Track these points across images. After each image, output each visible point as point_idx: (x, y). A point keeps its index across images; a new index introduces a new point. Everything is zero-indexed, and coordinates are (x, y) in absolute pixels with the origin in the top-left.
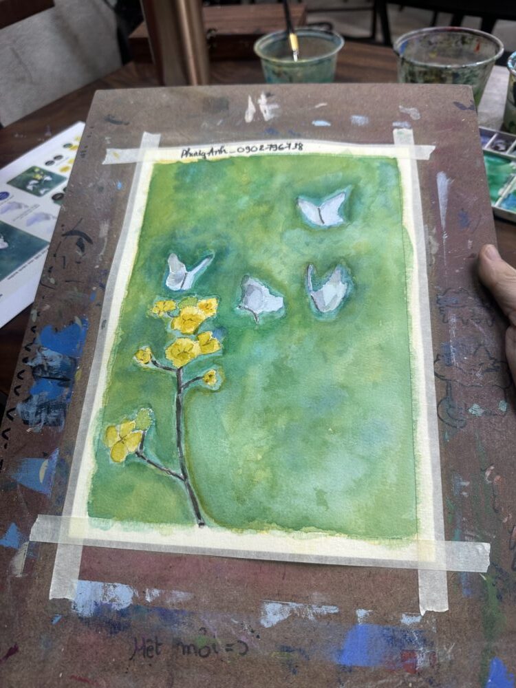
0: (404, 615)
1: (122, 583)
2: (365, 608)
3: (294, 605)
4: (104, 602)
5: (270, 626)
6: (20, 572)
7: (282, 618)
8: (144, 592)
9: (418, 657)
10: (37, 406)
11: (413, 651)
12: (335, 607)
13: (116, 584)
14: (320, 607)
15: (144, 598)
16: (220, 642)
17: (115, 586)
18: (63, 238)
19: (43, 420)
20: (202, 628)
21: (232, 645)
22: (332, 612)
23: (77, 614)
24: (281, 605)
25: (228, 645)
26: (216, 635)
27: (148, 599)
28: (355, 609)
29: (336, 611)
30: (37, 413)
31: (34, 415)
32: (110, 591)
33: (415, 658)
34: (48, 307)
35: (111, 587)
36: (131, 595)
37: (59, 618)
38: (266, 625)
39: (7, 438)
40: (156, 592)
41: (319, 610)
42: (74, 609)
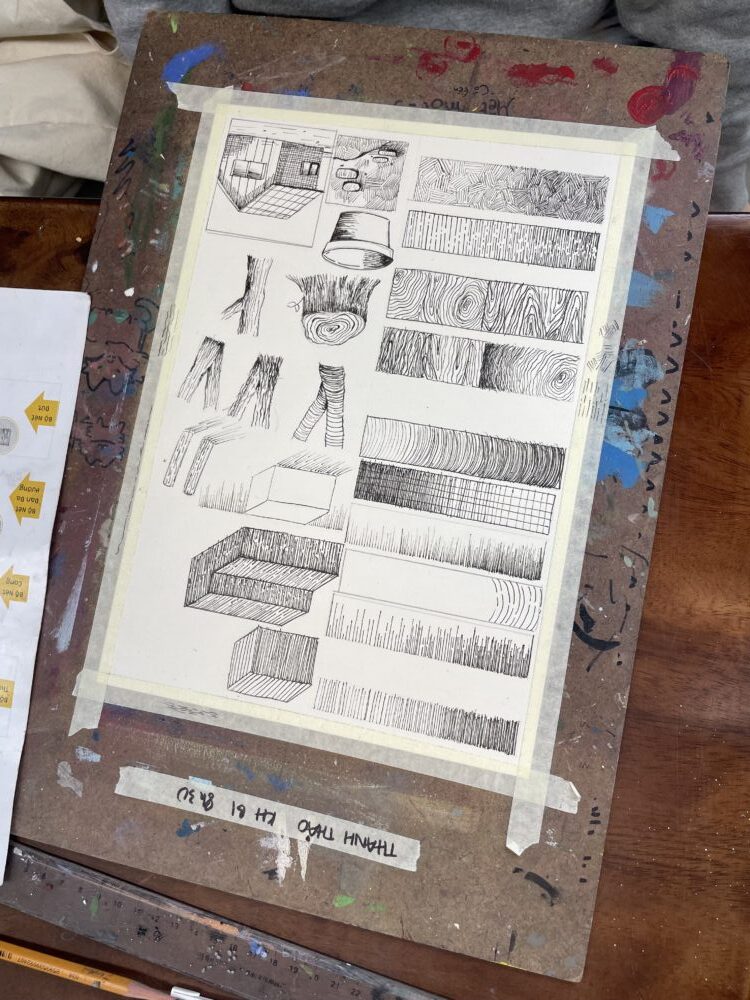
10: (635, 373)
18: (616, 638)
19: (626, 354)
30: (634, 362)
31: (638, 361)
34: (632, 518)
39: (674, 335)
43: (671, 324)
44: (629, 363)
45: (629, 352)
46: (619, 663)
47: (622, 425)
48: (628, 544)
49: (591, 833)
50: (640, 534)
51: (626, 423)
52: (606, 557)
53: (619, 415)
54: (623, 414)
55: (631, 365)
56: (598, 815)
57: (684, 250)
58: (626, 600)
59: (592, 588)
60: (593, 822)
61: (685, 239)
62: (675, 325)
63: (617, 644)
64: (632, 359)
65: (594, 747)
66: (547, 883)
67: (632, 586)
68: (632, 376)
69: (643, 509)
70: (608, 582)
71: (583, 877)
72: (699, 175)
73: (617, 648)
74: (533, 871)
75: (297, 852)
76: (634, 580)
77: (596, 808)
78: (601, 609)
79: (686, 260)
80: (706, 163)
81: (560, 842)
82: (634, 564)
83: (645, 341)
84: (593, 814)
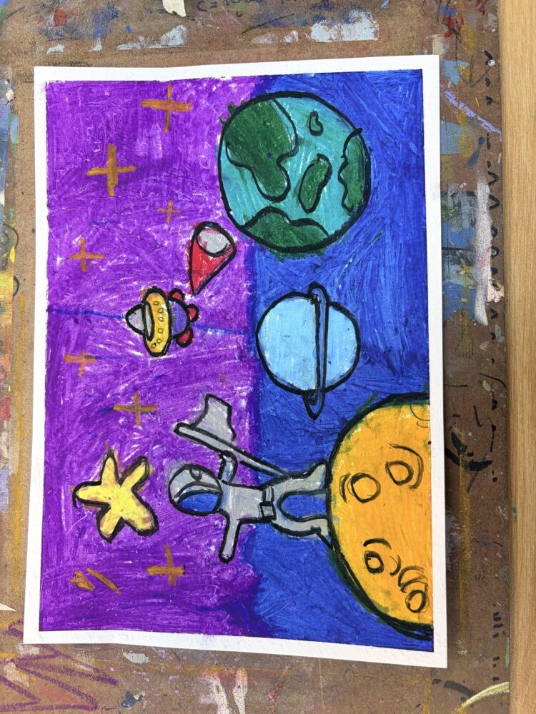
0: (62, 51)
1: (323, 43)
2: (95, 52)
3: (157, 46)
4: (339, 24)
5: (178, 27)
6: (436, 40)
7: (168, 34)
8: (300, 38)
9: (53, 22)
10: (462, 215)
11: (56, 25)
12: (121, 49)
13: (330, 41)
14: (134, 48)
15: (299, 33)
16: (223, 7)
17: (331, 39)
18: (488, 458)
19: (450, 198)
20: (240, 16)
21: (212, 7)
22: (123, 45)
23: (364, 11)
24: (169, 44)
25: (215, 6)
26: (227, 13)
27: (295, 33)
28: (103, 50)
29: (120, 46)
30: (459, 205)
31: (462, 203)
32: (335, 35)
33: (55, 21)
34: (483, 347)
35: (334, 38)
36: (313, 34)
37: (383, 6)
38: (182, 27)
39: (489, 173)
40: (288, 40)
41: (135, 45)
42: (369, 15)
43: (486, 164)
44: (455, 206)
45: (452, 196)
46: (495, 479)
47: (459, 263)
48: (484, 371)
49: (496, 636)
50: (493, 361)
51: (462, 260)
52: (466, 386)
53: (454, 254)
54: (457, 252)
55: (456, 208)
56: (499, 619)
57: (485, 95)
58: (491, 422)
59: (459, 416)
60: (495, 626)
61: (485, 85)
62: (489, 165)
63: (490, 462)
64: (456, 202)
65: (486, 559)
66: (465, 688)
67: (494, 408)
68: (459, 217)
69: (492, 336)
70: (473, 409)
71: (496, 676)
72: (486, 26)
73: (490, 466)
74: (450, 679)
75: (234, 703)
76: (495, 402)
77: (497, 613)
78: (470, 434)
79: (489, 103)
80: (489, 15)
81: (469, 649)
82: (492, 388)
83: (465, 184)
84: (495, 620)
